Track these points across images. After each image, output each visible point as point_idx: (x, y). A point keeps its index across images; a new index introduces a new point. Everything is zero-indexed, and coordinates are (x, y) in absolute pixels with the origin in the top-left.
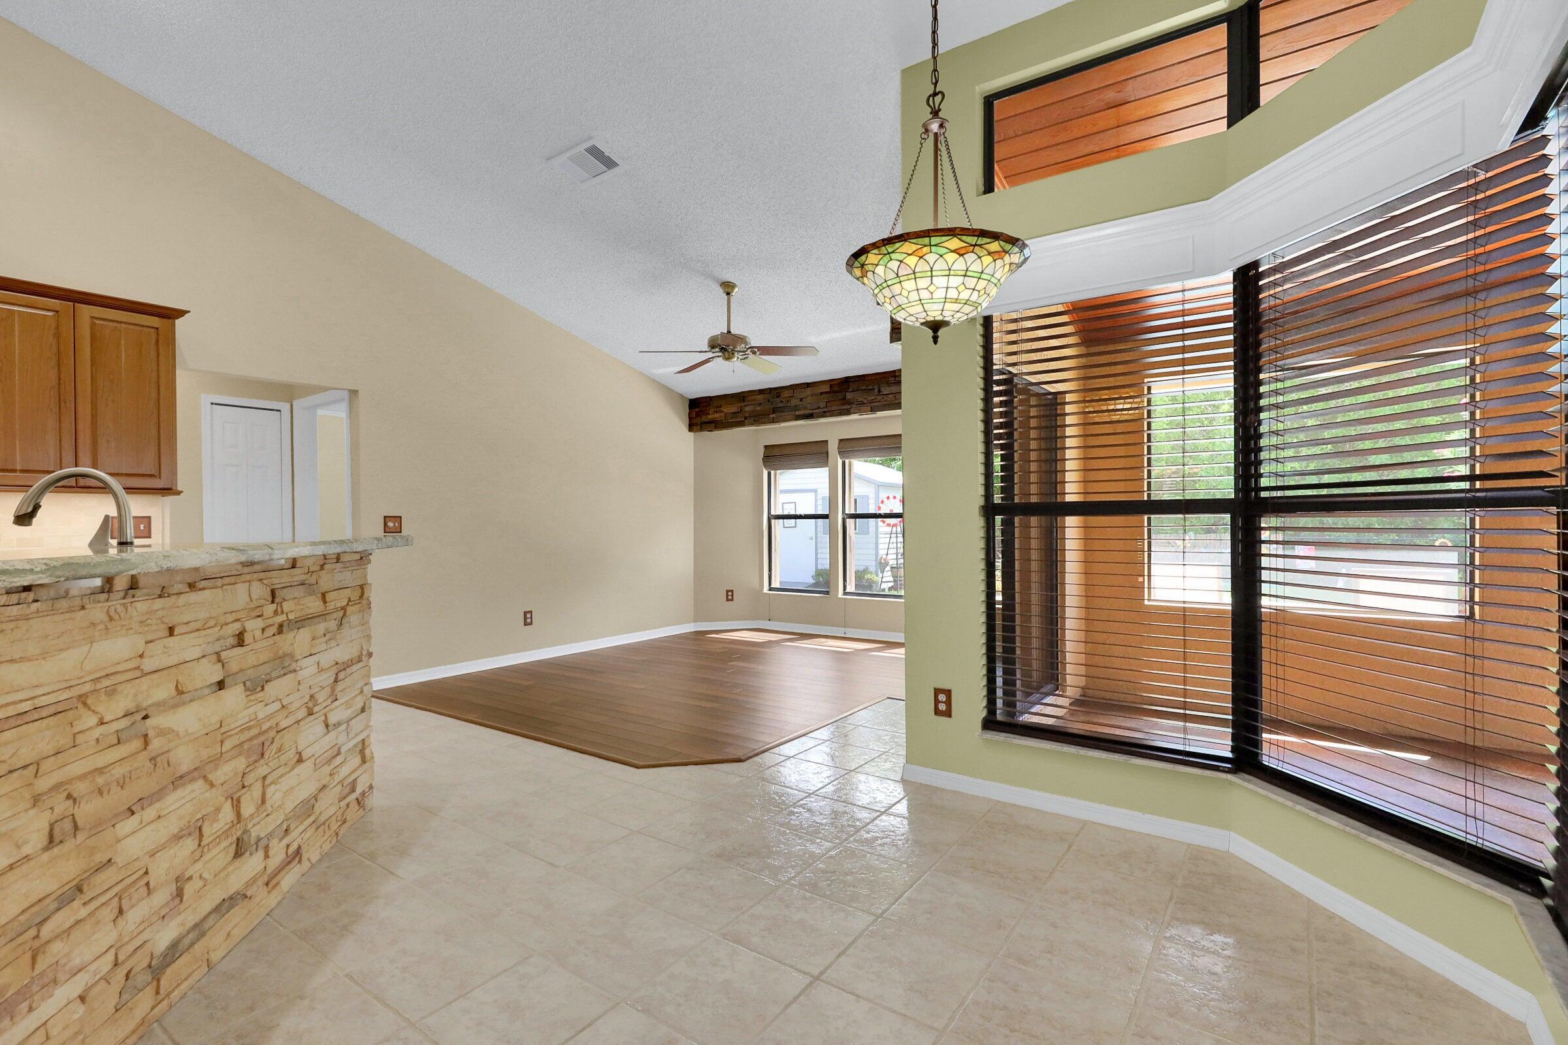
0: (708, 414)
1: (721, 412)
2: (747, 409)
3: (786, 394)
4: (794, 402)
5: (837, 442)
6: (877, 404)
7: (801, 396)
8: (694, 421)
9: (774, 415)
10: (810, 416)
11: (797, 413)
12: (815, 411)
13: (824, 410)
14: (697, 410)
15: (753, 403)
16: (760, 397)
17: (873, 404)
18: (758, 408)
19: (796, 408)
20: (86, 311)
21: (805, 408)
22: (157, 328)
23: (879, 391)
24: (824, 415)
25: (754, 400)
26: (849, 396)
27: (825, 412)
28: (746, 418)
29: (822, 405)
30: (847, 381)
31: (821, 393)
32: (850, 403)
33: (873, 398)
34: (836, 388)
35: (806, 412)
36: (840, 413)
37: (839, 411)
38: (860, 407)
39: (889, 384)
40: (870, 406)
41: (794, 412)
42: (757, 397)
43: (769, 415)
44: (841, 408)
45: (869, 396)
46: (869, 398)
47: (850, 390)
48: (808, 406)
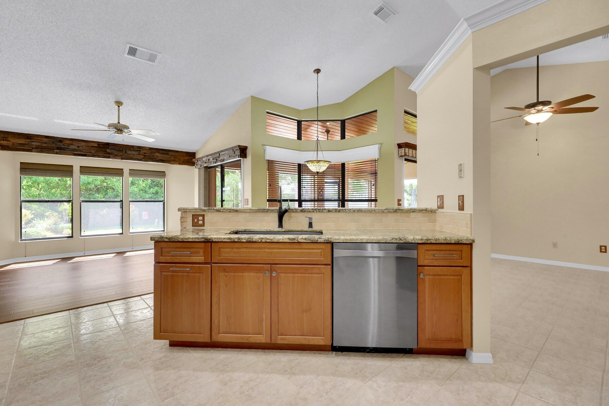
1: (9, 141)
2: (33, 143)
3: (67, 142)
4: (72, 147)
6: (125, 157)
9: (57, 151)
11: (75, 152)
12: (87, 154)
15: (40, 141)
17: (122, 157)
19: (74, 150)
23: (126, 152)
24: (93, 156)
26: (108, 151)
27: (94, 155)
28: (33, 148)
31: (92, 146)
32: (109, 153)
33: (123, 154)
34: (101, 146)
35: (82, 153)
36: (103, 157)
37: (103, 156)
38: (115, 156)
39: (130, 150)
40: (120, 157)
41: (73, 152)
42: (43, 139)
43: (54, 150)
44: (104, 155)
45: (120, 153)
46: (120, 154)
47: (110, 148)
48: (83, 151)
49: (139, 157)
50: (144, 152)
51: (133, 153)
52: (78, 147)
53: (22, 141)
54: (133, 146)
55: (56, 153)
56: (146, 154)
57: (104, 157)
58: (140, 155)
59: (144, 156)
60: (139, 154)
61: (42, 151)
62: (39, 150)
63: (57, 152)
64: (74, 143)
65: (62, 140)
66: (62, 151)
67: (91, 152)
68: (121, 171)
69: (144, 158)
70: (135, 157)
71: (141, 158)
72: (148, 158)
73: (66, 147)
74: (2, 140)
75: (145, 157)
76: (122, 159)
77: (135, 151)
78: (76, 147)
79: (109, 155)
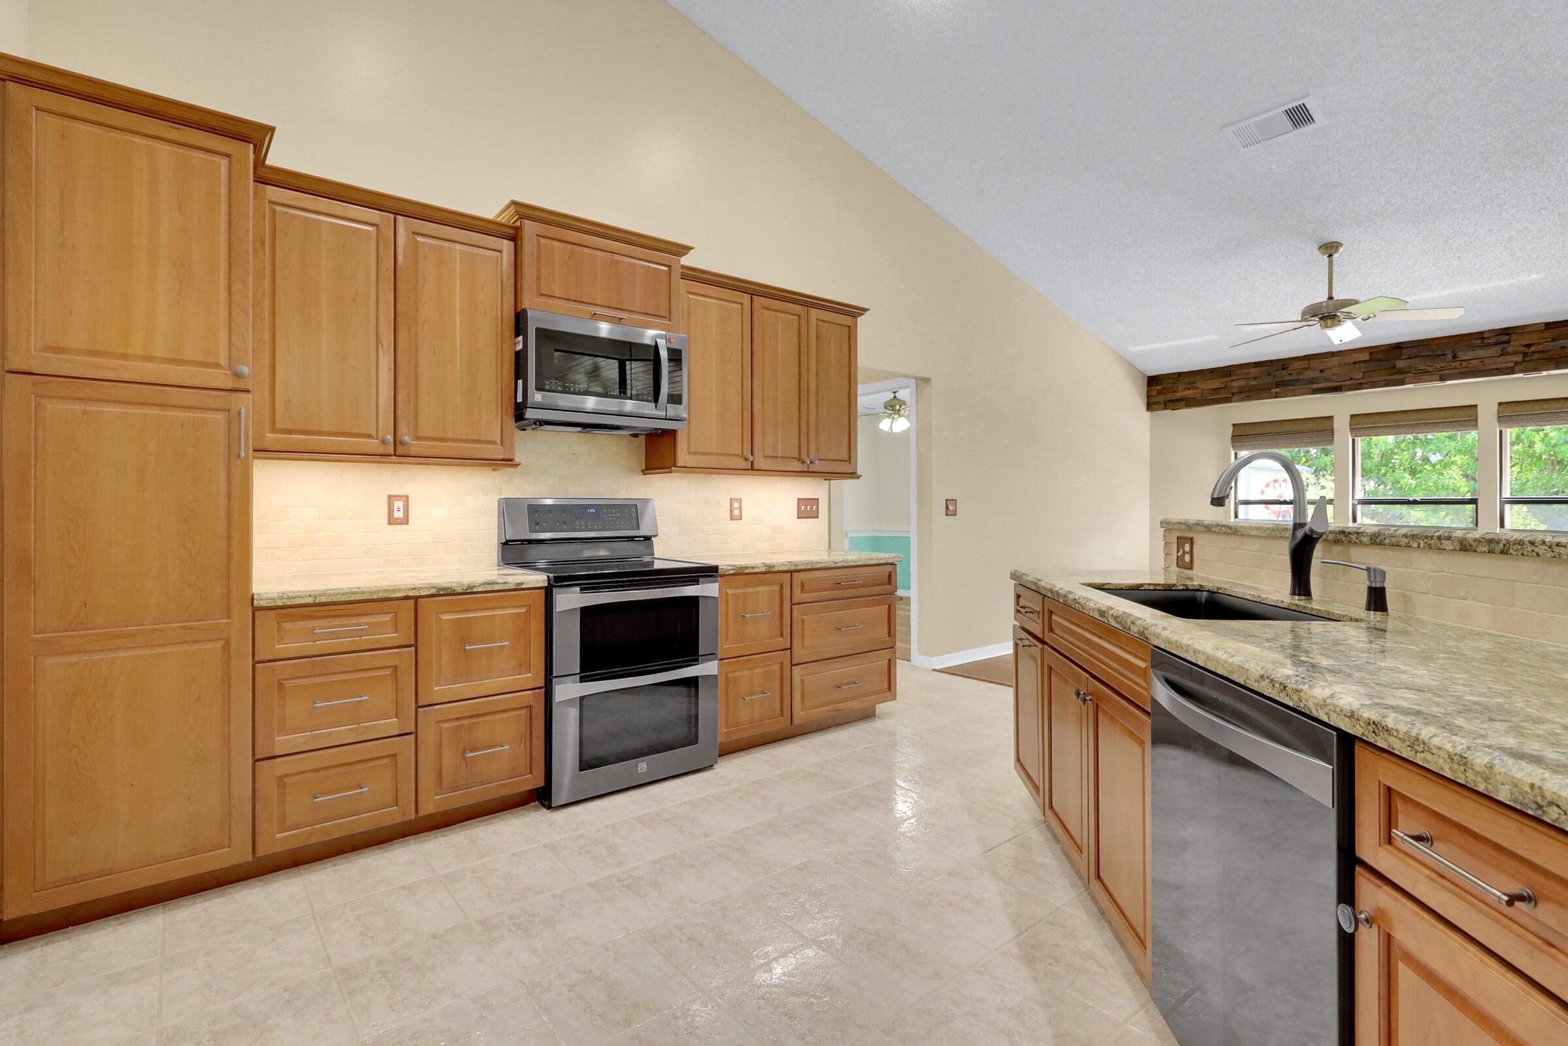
0: (1178, 391)
1: (1196, 388)
2: (1234, 384)
3: (1298, 365)
4: (1309, 374)
5: (1349, 418)
6: (1453, 371)
7: (1323, 366)
8: (1154, 400)
9: (1278, 390)
10: (1337, 389)
11: (1315, 386)
12: (1344, 383)
13: (1360, 381)
14: (1160, 387)
15: (1246, 376)
16: (1256, 370)
17: (1440, 373)
18: (1253, 383)
19: (1314, 381)
20: (815, 313)
21: (1329, 380)
22: (849, 327)
23: (1454, 357)
24: (1359, 386)
25: (1247, 374)
26: (1400, 364)
27: (1361, 384)
28: (1233, 394)
29: (1358, 375)
30: (1398, 347)
31: (1355, 363)
32: (1401, 371)
33: (1444, 365)
34: (1380, 356)
35: (1331, 384)
36: (1386, 384)
37: (1385, 382)
38: (1421, 376)
39: (1471, 348)
40: (1437, 374)
41: (1310, 386)
42: (1251, 370)
43: (1270, 389)
44: (1388, 378)
45: (1436, 363)
46: (1436, 365)
47: (1403, 358)
48: (1334, 378)
49: (1502, 363)
50: (1524, 342)
51: (1482, 353)
52: (1322, 371)
53: (1216, 384)
54: (1480, 336)
55: (1274, 394)
56: (1533, 349)
57: (1388, 384)
58: (1509, 354)
59: (1525, 354)
60: (1502, 355)
61: (1248, 396)
62: (1244, 395)
63: (1276, 393)
64: (1314, 364)
65: (1286, 364)
66: (1286, 388)
67: (1351, 379)
68: (1470, 412)
69: (1523, 362)
70: (1490, 364)
71: (1512, 364)
72: (1540, 359)
73: (1294, 377)
74: (1186, 389)
75: (1527, 359)
76: (1442, 378)
77: (1488, 345)
78: (1316, 374)
79: (1401, 377)
